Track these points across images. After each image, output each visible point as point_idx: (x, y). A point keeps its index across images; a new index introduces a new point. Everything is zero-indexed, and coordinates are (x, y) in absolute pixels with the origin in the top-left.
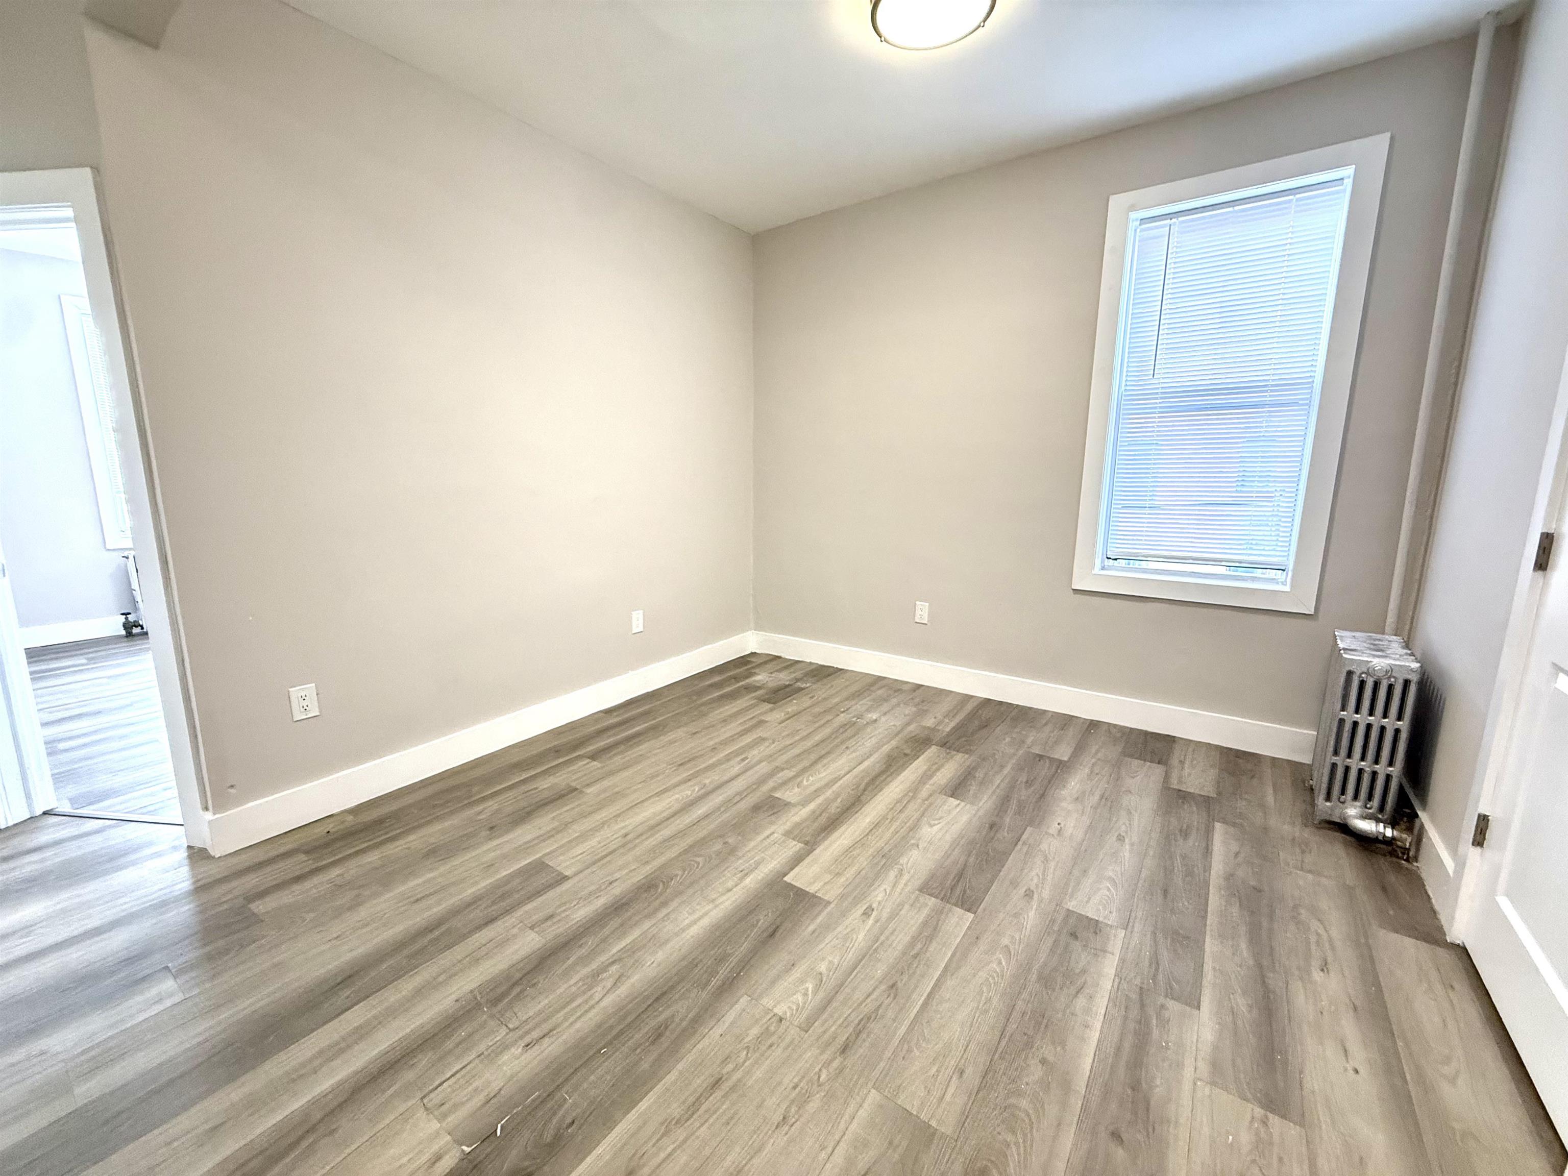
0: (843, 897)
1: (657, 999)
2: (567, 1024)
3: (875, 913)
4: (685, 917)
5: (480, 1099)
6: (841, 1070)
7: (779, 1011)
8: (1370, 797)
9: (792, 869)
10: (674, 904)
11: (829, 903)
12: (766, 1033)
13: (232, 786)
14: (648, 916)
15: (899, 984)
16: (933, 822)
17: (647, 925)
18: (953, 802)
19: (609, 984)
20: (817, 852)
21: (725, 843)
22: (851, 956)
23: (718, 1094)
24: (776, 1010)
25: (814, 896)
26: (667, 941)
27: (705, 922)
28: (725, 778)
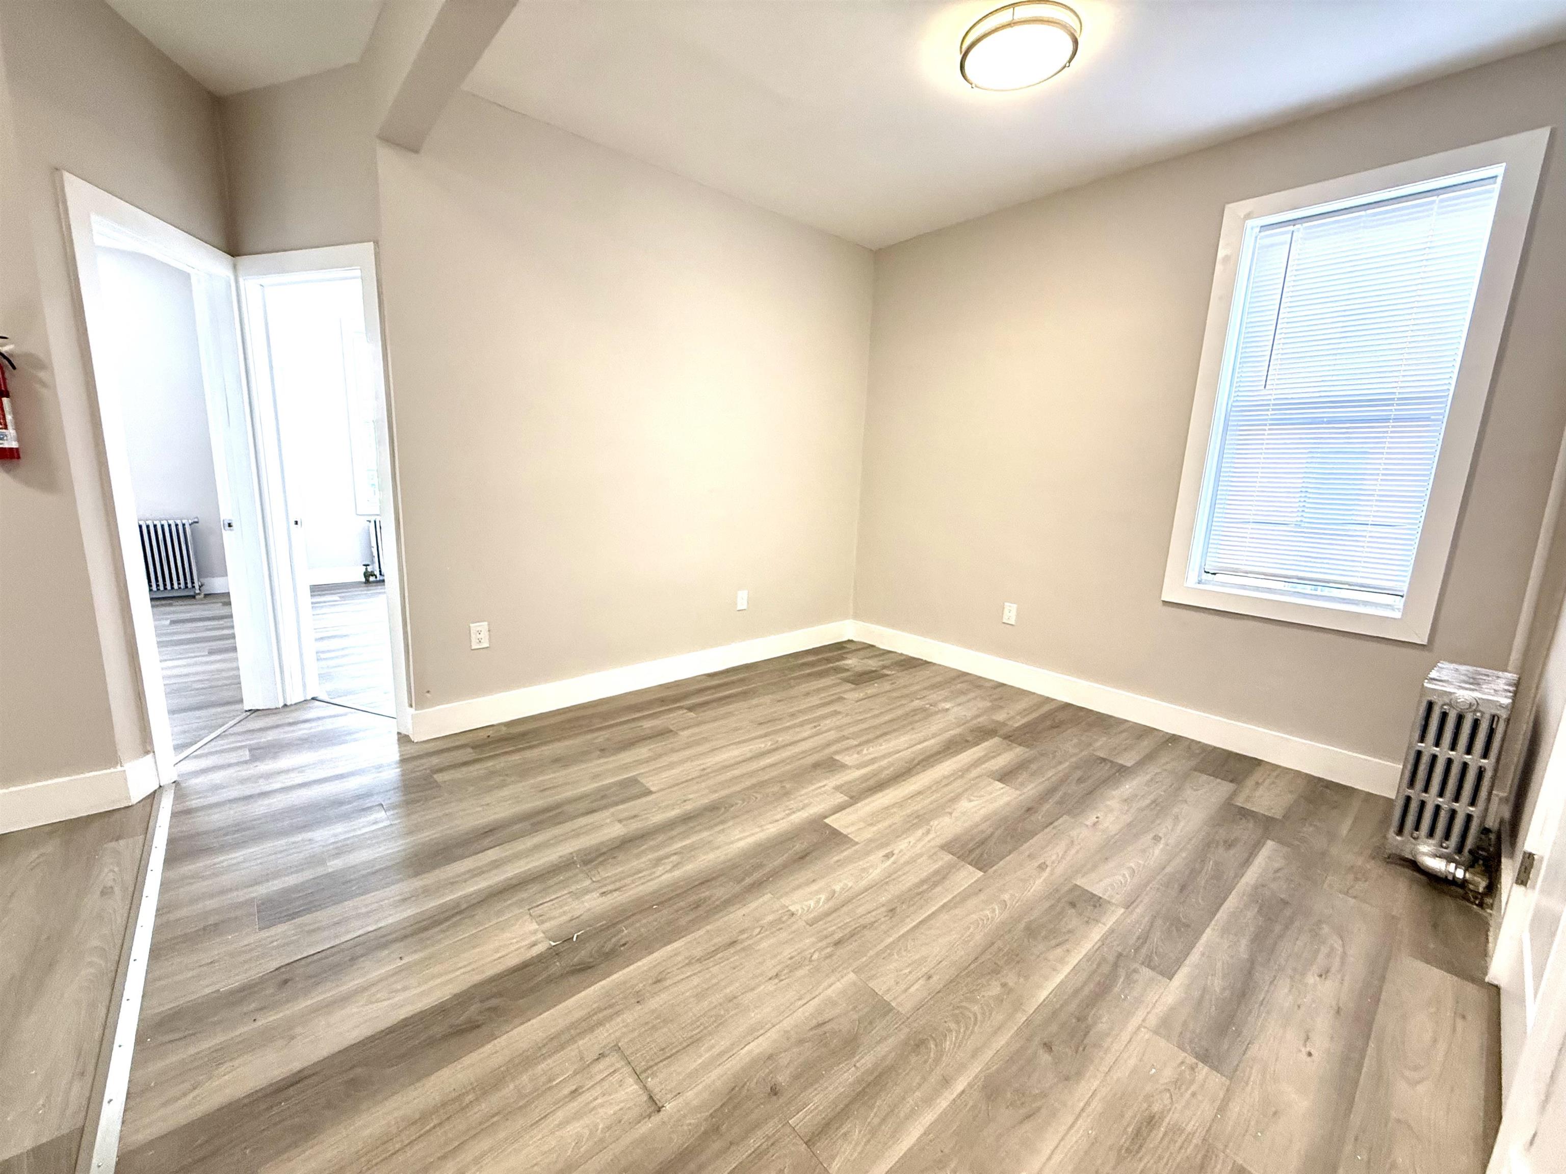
0: (871, 840)
1: (702, 883)
2: (633, 885)
3: (894, 857)
4: (736, 834)
5: (565, 918)
6: (830, 956)
7: (792, 908)
8: (1447, 836)
9: (834, 814)
10: (731, 823)
11: (857, 843)
12: (780, 920)
13: (428, 692)
14: (706, 829)
15: (898, 910)
16: (972, 798)
17: (705, 834)
18: (999, 785)
19: (668, 867)
20: (859, 805)
21: (783, 787)
22: (863, 883)
23: (732, 950)
24: (790, 908)
25: (846, 836)
26: (718, 848)
27: (751, 840)
28: (795, 739)
